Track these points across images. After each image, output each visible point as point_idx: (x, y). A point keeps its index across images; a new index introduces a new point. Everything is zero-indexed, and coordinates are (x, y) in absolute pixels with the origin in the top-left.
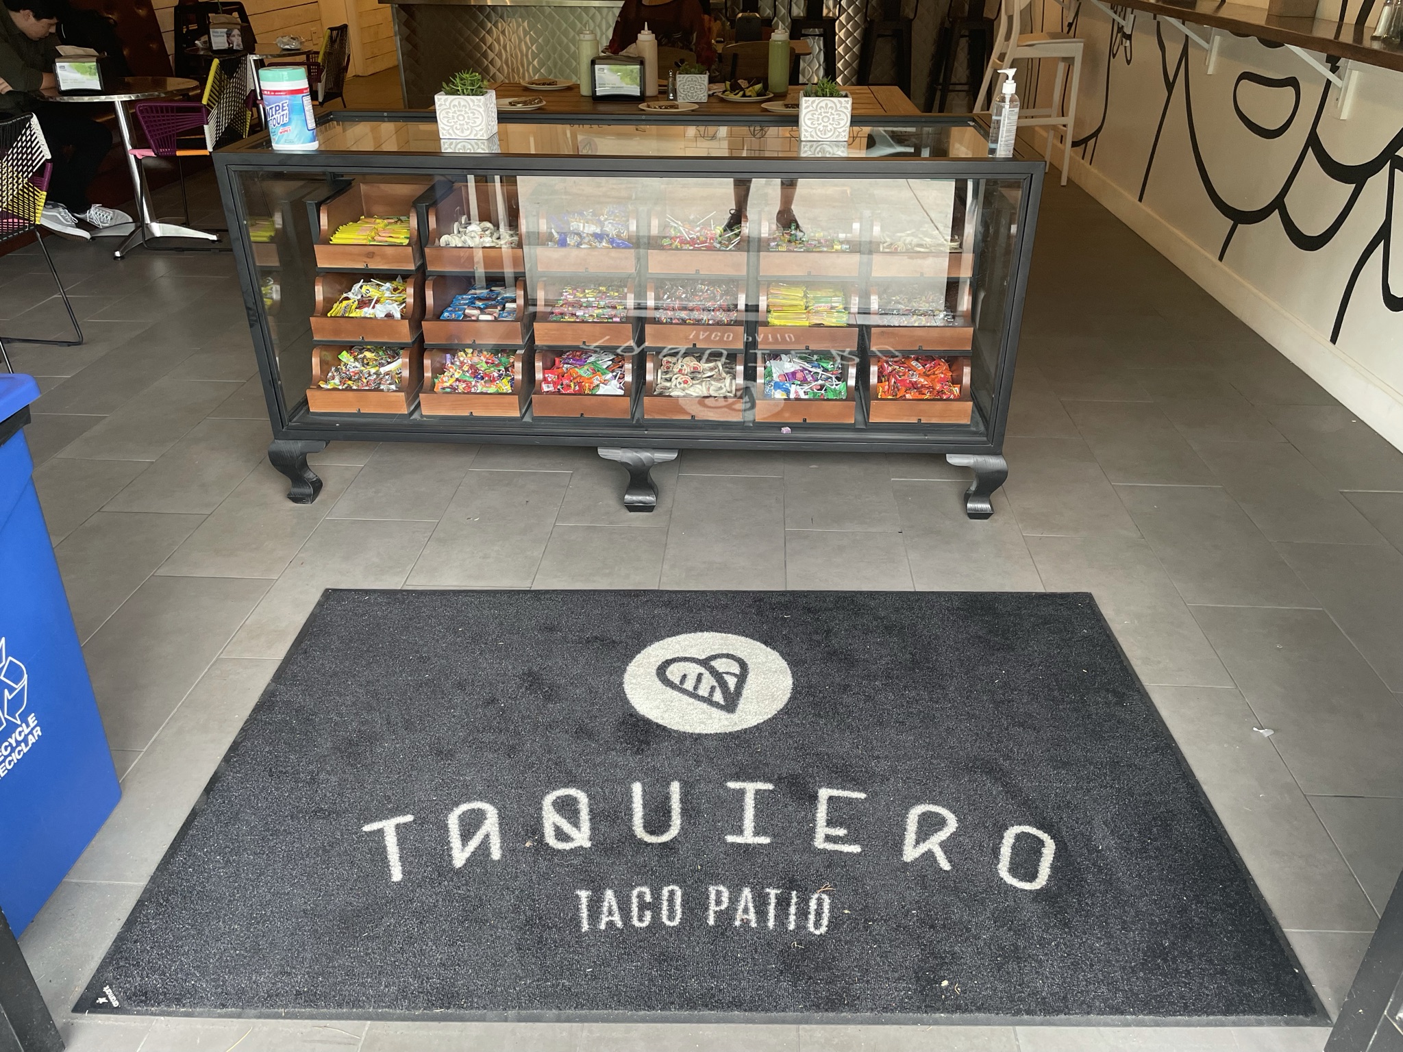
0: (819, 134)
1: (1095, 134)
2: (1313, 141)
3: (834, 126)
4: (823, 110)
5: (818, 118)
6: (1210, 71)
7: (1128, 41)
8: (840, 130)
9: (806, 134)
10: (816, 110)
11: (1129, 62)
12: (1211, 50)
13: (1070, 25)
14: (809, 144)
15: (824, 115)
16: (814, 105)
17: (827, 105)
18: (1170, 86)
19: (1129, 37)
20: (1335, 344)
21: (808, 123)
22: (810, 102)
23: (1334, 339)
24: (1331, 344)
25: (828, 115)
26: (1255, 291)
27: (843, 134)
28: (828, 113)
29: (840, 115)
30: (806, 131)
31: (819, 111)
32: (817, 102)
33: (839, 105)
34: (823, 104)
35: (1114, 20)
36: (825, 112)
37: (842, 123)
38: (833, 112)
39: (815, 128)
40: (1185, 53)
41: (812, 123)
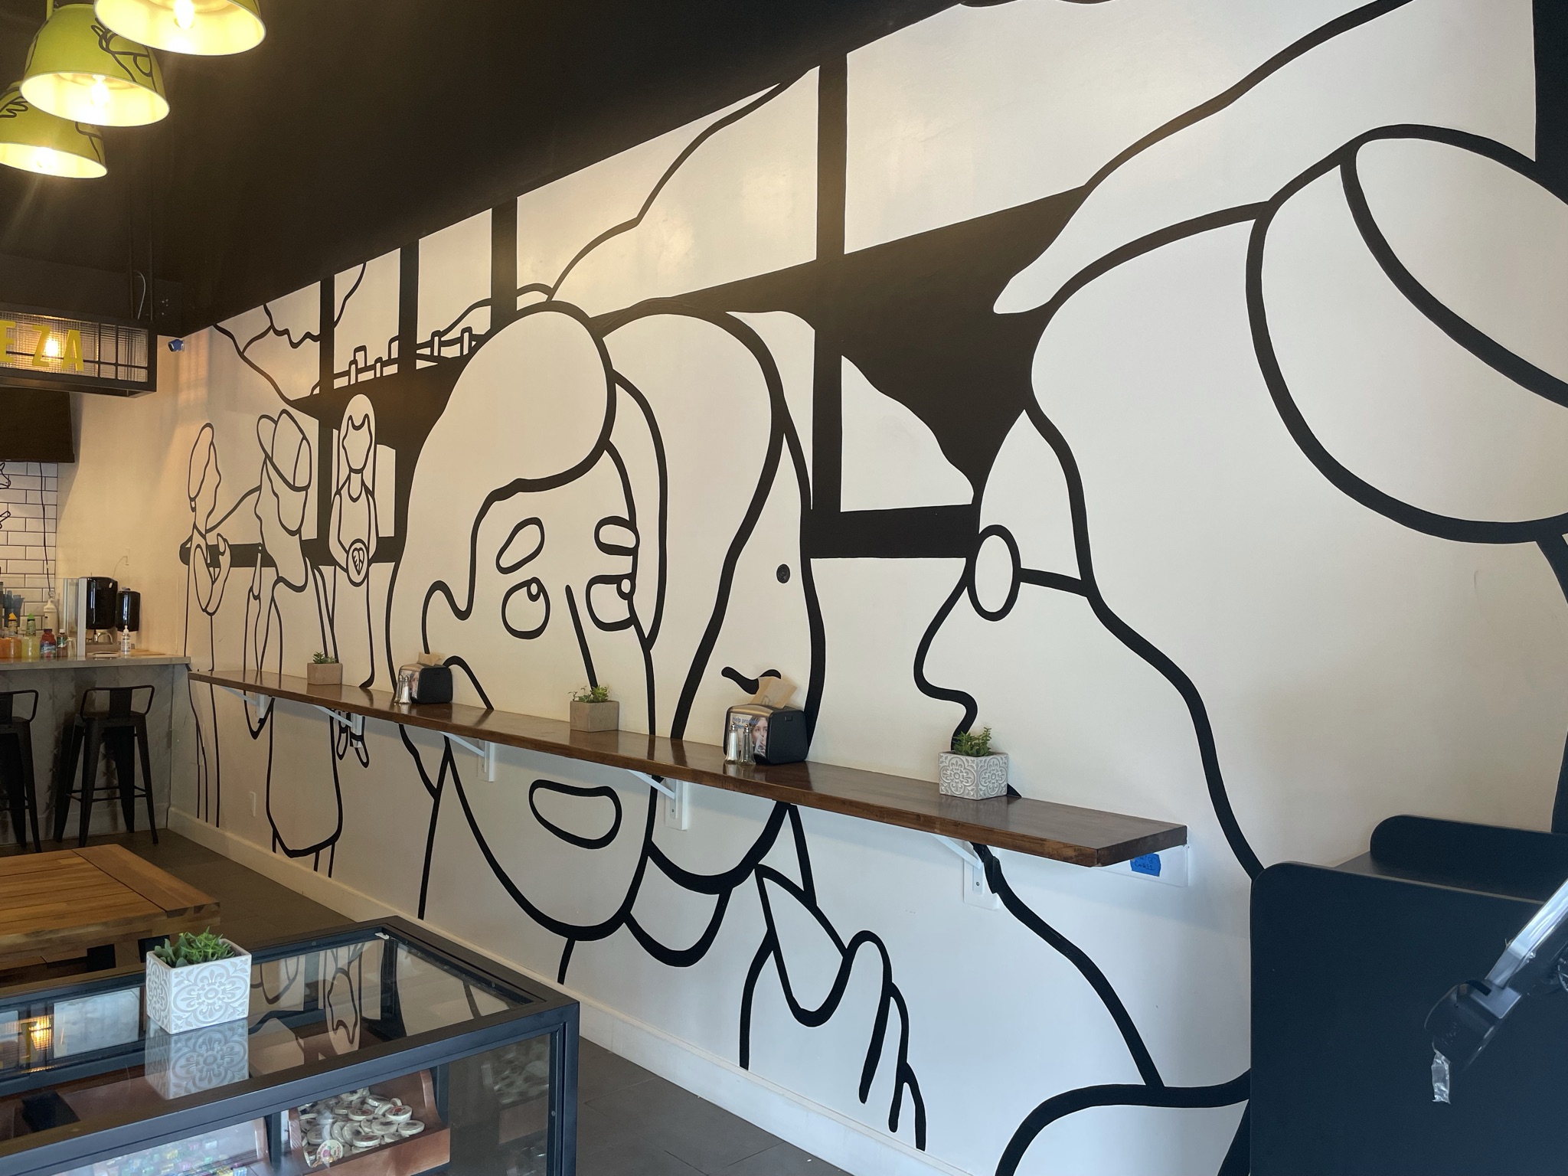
0: (201, 1017)
1: (332, 841)
2: (650, 850)
3: (226, 1000)
4: (206, 982)
5: (199, 995)
6: (492, 778)
7: (360, 743)
8: (236, 1005)
9: (179, 1022)
10: (195, 984)
11: (366, 765)
12: (488, 758)
13: (262, 722)
14: (184, 1037)
15: (207, 988)
16: (192, 978)
17: (212, 973)
18: (436, 793)
19: (361, 738)
20: (747, 1069)
21: (182, 1005)
22: (184, 975)
23: (744, 1063)
24: (743, 1070)
25: (216, 987)
26: (623, 1016)
27: (240, 1009)
28: (214, 984)
29: (234, 983)
30: (179, 1018)
31: (200, 985)
32: (196, 972)
33: (231, 970)
34: (206, 973)
35: (332, 719)
36: (209, 985)
37: (239, 993)
38: (223, 980)
39: (194, 1011)
40: (448, 757)
41: (189, 1005)
